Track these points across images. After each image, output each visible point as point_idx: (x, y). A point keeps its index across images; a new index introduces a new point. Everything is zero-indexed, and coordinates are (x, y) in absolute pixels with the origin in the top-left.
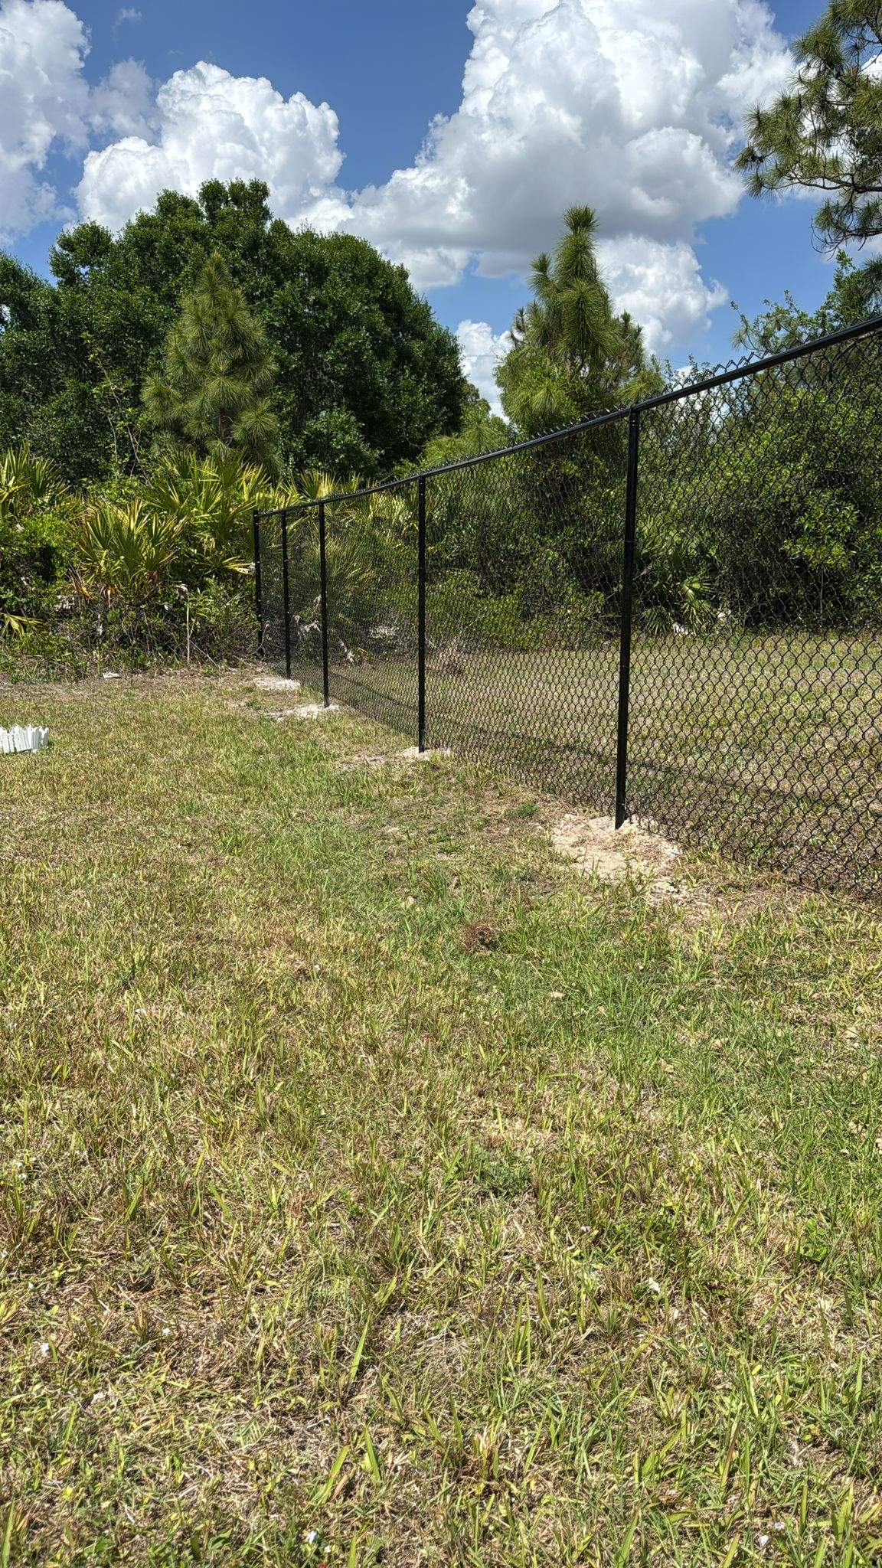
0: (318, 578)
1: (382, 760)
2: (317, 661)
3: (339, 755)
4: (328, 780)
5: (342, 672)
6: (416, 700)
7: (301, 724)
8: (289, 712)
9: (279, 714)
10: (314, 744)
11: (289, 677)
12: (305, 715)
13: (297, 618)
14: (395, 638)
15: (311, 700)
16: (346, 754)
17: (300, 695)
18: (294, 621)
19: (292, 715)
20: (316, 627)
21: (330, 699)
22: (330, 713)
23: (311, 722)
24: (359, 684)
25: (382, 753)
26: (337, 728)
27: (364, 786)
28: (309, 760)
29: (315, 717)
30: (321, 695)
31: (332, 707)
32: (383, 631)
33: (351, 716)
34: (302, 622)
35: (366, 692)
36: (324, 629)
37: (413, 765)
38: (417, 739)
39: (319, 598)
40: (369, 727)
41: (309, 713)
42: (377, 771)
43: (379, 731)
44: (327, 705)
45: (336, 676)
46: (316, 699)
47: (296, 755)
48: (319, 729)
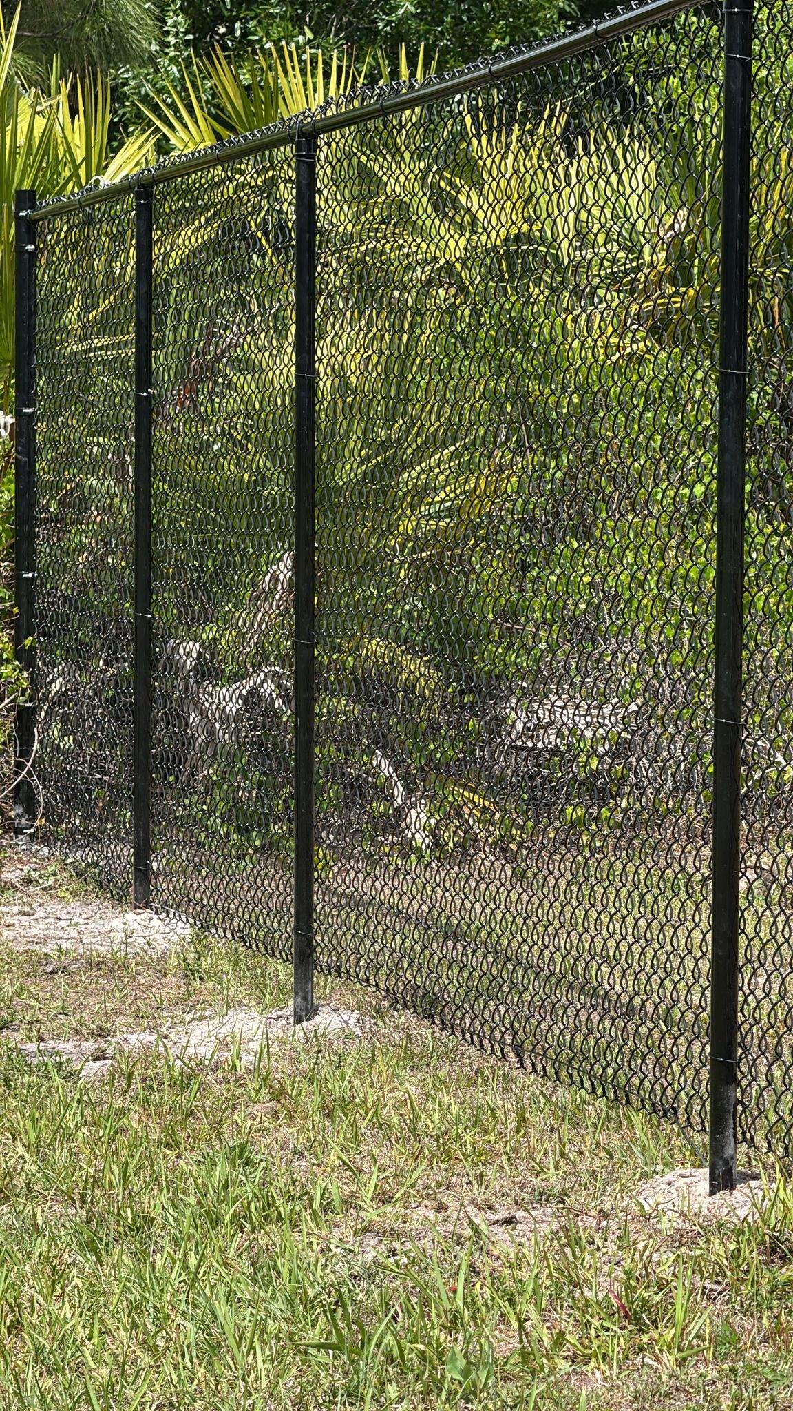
0: (280, 487)
1: (545, 1220)
2: (269, 847)
3: (349, 1203)
4: (299, 1301)
5: (382, 889)
6: (701, 996)
7: (183, 1083)
8: (138, 1039)
9: (90, 1046)
10: (242, 1156)
11: (143, 901)
12: (204, 1052)
13: (188, 651)
14: (621, 750)
15: (237, 991)
16: (384, 1198)
17: (189, 973)
18: (172, 666)
19: (147, 1049)
20: (268, 688)
21: (322, 983)
22: (318, 1044)
23: (232, 1076)
24: (453, 934)
25: (544, 1196)
26: (345, 1104)
27: (453, 1323)
28: (216, 1221)
29: (248, 1060)
30: (282, 971)
31: (328, 1021)
32: (565, 717)
33: (412, 1057)
34: (208, 670)
35: (483, 962)
36: (305, 710)
37: (680, 1239)
38: (702, 1140)
39: (285, 570)
40: (492, 1097)
41: (223, 1043)
42: (520, 1261)
43: (533, 1117)
44: (306, 1011)
45: (354, 902)
46: (259, 985)
47: (156, 1203)
48: (265, 1104)
